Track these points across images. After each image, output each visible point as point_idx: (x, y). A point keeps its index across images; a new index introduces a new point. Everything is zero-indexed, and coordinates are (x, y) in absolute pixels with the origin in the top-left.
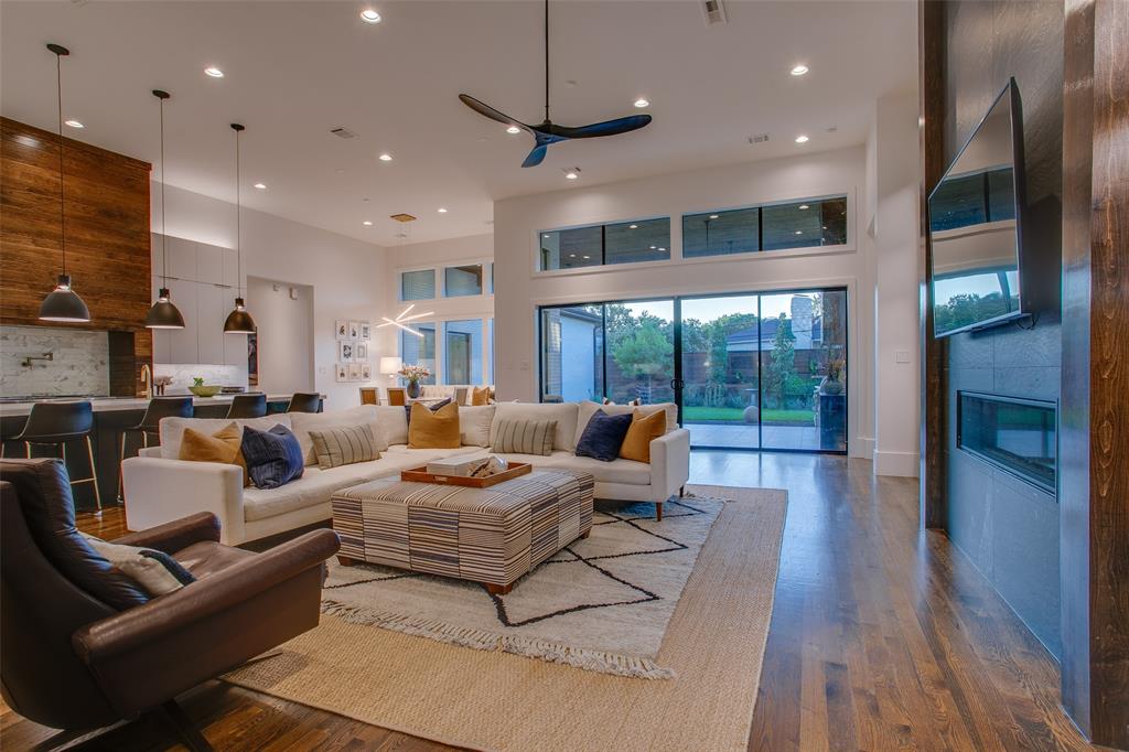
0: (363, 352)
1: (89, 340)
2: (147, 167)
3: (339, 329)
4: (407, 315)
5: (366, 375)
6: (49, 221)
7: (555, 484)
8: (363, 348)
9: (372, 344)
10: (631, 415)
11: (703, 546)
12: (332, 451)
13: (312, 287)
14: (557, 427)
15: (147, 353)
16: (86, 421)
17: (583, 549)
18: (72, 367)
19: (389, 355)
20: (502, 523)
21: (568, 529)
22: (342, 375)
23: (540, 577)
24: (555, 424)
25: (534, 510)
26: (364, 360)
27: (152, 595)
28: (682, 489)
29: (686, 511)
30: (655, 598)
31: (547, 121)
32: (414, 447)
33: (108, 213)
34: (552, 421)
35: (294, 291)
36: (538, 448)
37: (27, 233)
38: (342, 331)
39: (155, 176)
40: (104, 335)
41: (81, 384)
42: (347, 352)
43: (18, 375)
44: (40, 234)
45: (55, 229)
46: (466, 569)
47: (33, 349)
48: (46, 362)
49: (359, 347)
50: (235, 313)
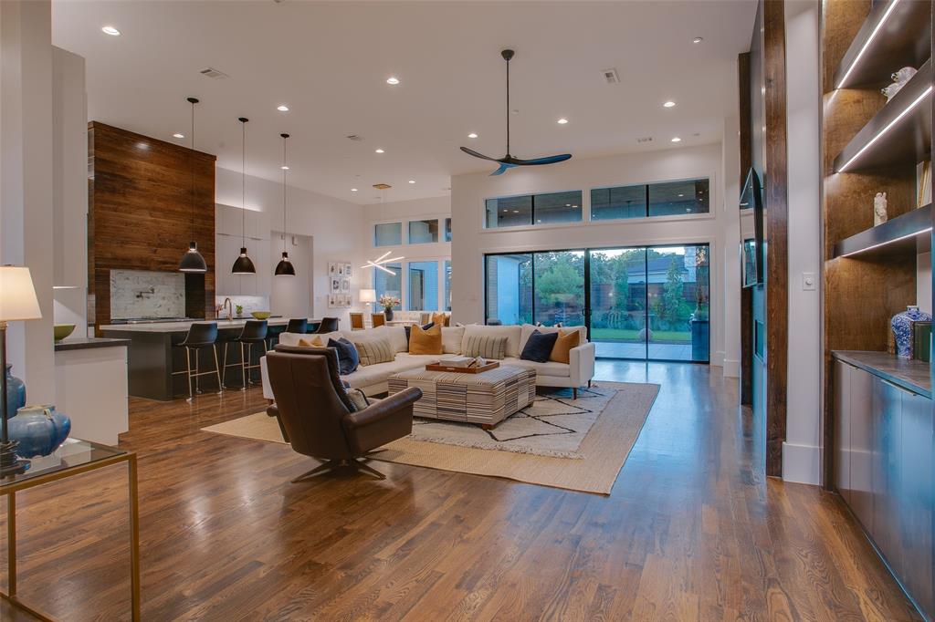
0: (347, 285)
1: (174, 279)
2: (214, 158)
3: (330, 268)
4: (382, 260)
5: (349, 303)
6: (159, 200)
7: (516, 373)
8: (347, 282)
9: (353, 279)
10: (557, 334)
12: (369, 355)
13: (311, 238)
14: (508, 341)
18: (164, 298)
19: (364, 288)
20: (491, 390)
21: (523, 399)
22: (332, 303)
23: (509, 423)
24: (506, 340)
25: (507, 385)
26: (347, 291)
28: (589, 382)
29: (592, 395)
30: (574, 432)
31: (508, 155)
32: (413, 354)
33: (191, 192)
34: (504, 337)
35: (295, 240)
37: (147, 208)
38: (332, 270)
39: (217, 164)
41: (169, 310)
42: (336, 285)
43: (134, 304)
44: (154, 209)
45: (160, 204)
46: (471, 417)
47: (143, 286)
48: (151, 295)
49: (345, 281)
50: (282, 262)
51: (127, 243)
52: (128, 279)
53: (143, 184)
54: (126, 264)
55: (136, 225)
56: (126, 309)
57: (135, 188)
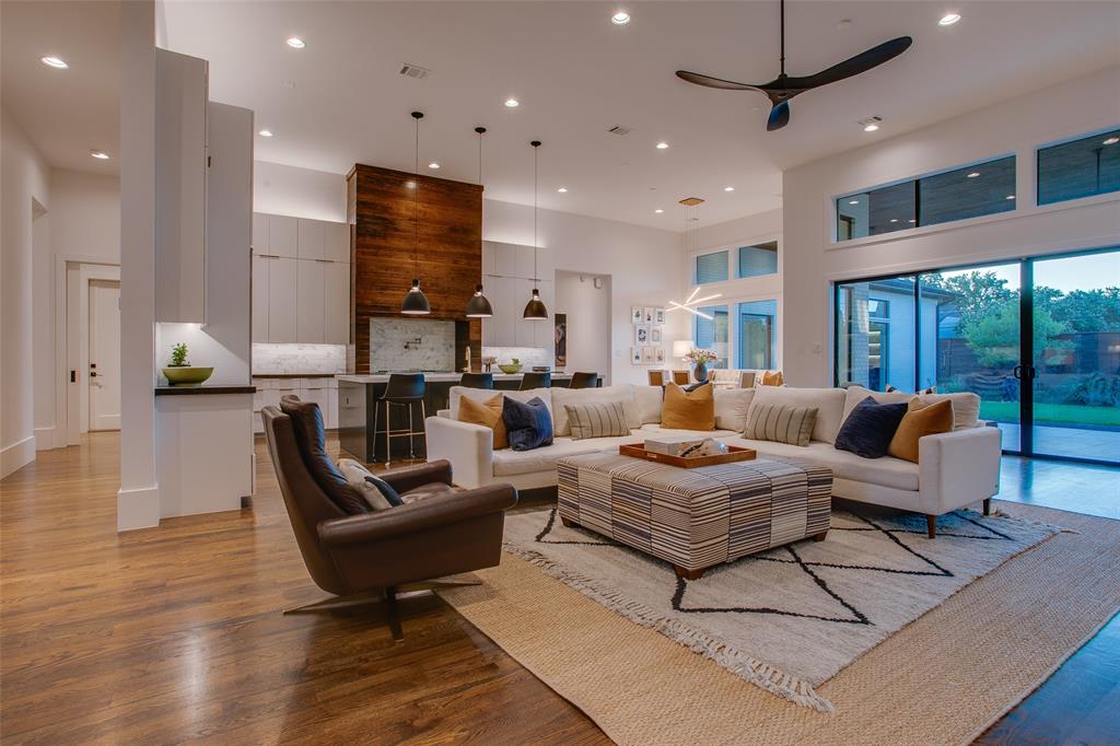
0: (657, 336)
1: (443, 329)
2: (480, 188)
3: (634, 314)
4: (694, 299)
5: (660, 358)
6: (420, 241)
7: (770, 474)
8: (658, 332)
9: (666, 328)
10: (906, 405)
11: (979, 578)
12: (583, 424)
13: (610, 276)
14: (818, 415)
15: (478, 338)
16: (421, 389)
17: (808, 553)
18: (432, 349)
19: (682, 338)
20: (691, 506)
22: (637, 357)
23: (741, 572)
24: (817, 410)
25: (733, 497)
26: (658, 343)
27: (370, 508)
28: (987, 503)
29: (987, 533)
30: (865, 621)
31: (783, 75)
32: (666, 427)
33: (454, 230)
34: (813, 408)
35: (598, 281)
36: (793, 437)
37: (408, 250)
38: (637, 316)
39: (485, 195)
40: (452, 324)
41: (437, 362)
42: (642, 335)
43: (401, 355)
44: (415, 251)
45: (421, 246)
46: (657, 547)
47: (411, 336)
48: (417, 345)
49: (654, 331)
50: (532, 302)
51: (387, 289)
52: (396, 328)
53: (404, 225)
54: (389, 312)
55: (396, 269)
56: (394, 360)
57: (397, 230)
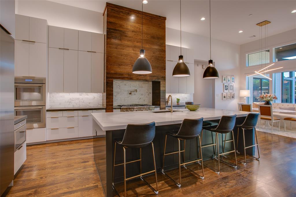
0: (232, 88)
1: (147, 85)
2: (165, 19)
3: (224, 79)
5: (233, 97)
6: (137, 42)
9: (235, 85)
15: (164, 89)
18: (142, 95)
19: (241, 89)
22: (224, 97)
26: (232, 91)
33: (153, 37)
37: (131, 47)
40: (151, 83)
41: (144, 100)
42: (226, 88)
43: (128, 97)
44: (135, 47)
47: (133, 88)
48: (135, 93)
49: (231, 86)
51: (122, 65)
52: (126, 85)
53: (130, 34)
54: (122, 77)
55: (126, 55)
56: (125, 100)
57: (126, 36)
